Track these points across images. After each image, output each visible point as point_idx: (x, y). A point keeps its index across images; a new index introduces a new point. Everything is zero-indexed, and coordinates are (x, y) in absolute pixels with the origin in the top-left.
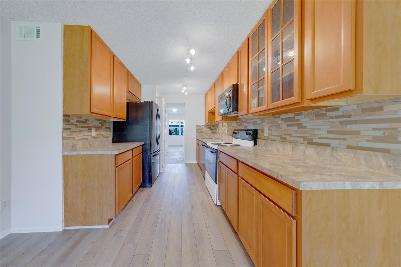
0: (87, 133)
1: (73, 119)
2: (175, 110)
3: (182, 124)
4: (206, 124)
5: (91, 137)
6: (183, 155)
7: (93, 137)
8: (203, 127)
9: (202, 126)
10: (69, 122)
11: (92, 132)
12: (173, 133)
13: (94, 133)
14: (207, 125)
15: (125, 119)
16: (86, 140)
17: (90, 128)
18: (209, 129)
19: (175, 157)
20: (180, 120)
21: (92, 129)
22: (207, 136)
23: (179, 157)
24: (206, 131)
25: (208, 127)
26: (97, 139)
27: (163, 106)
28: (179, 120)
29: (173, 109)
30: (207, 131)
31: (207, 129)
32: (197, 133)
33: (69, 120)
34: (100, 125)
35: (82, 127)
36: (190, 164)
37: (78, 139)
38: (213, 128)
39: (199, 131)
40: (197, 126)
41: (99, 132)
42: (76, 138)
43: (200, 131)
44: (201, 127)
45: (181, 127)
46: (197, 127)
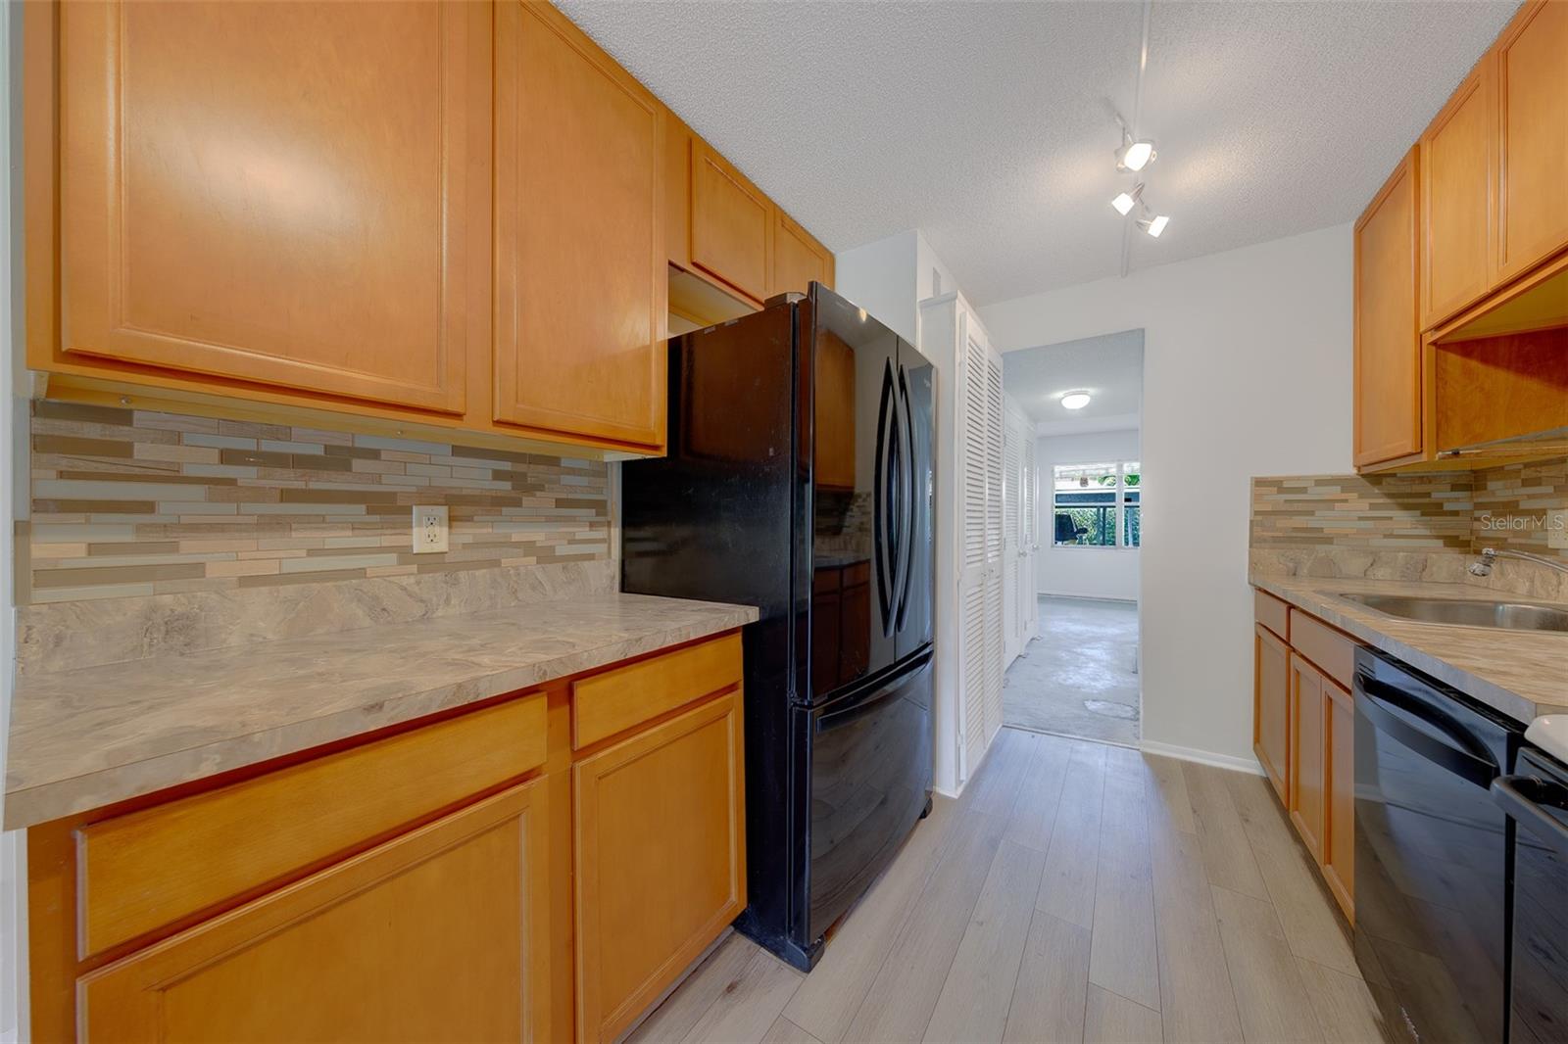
0: (350, 533)
1: (179, 442)
2: (1075, 400)
3: (1132, 489)
4: (1359, 468)
5: (402, 562)
6: (1135, 672)
7: (429, 562)
8: (1335, 492)
9: (1320, 482)
10: (129, 462)
11: (411, 527)
12: (1085, 531)
13: (429, 535)
14: (1375, 479)
15: (656, 448)
16: (330, 584)
17: (389, 509)
18: (1406, 507)
19: (1074, 678)
20: (1120, 467)
21: (415, 509)
22: (1382, 572)
23: (1106, 681)
24: (1363, 524)
25: (1389, 496)
26: (462, 575)
27: (962, 356)
28: (1114, 465)
29: (1066, 396)
30: (1370, 524)
31: (1373, 507)
32: (1254, 541)
33: (130, 445)
34: (506, 486)
35: (287, 496)
36: (1190, 769)
37: (240, 578)
38: (1461, 501)
39: (1283, 523)
40: (1259, 483)
41: (478, 531)
42: (213, 571)
43: (1296, 529)
44: (1304, 490)
45: (1127, 500)
46: (1256, 498)
